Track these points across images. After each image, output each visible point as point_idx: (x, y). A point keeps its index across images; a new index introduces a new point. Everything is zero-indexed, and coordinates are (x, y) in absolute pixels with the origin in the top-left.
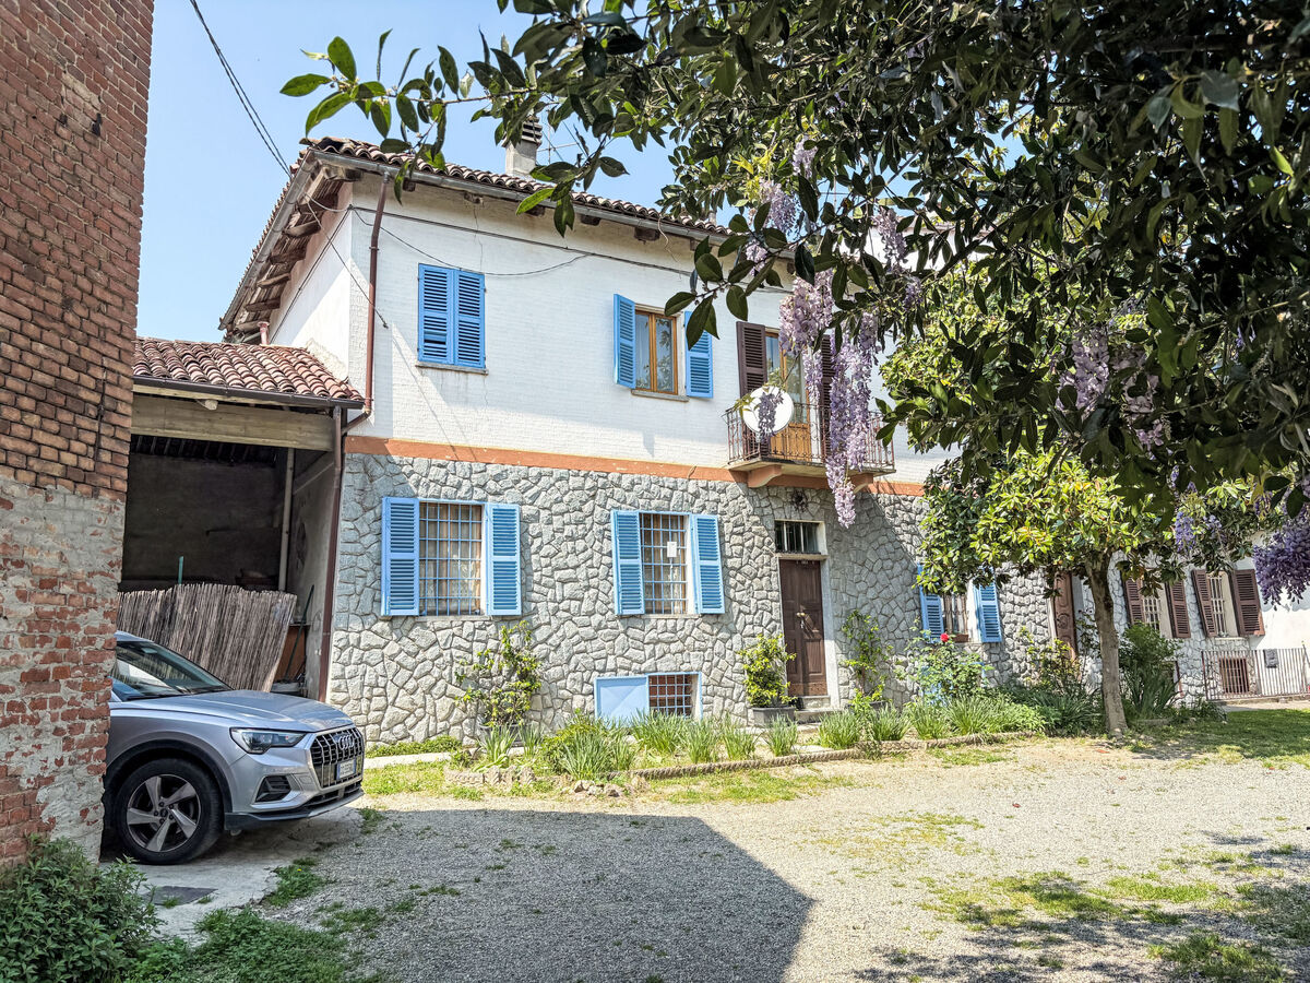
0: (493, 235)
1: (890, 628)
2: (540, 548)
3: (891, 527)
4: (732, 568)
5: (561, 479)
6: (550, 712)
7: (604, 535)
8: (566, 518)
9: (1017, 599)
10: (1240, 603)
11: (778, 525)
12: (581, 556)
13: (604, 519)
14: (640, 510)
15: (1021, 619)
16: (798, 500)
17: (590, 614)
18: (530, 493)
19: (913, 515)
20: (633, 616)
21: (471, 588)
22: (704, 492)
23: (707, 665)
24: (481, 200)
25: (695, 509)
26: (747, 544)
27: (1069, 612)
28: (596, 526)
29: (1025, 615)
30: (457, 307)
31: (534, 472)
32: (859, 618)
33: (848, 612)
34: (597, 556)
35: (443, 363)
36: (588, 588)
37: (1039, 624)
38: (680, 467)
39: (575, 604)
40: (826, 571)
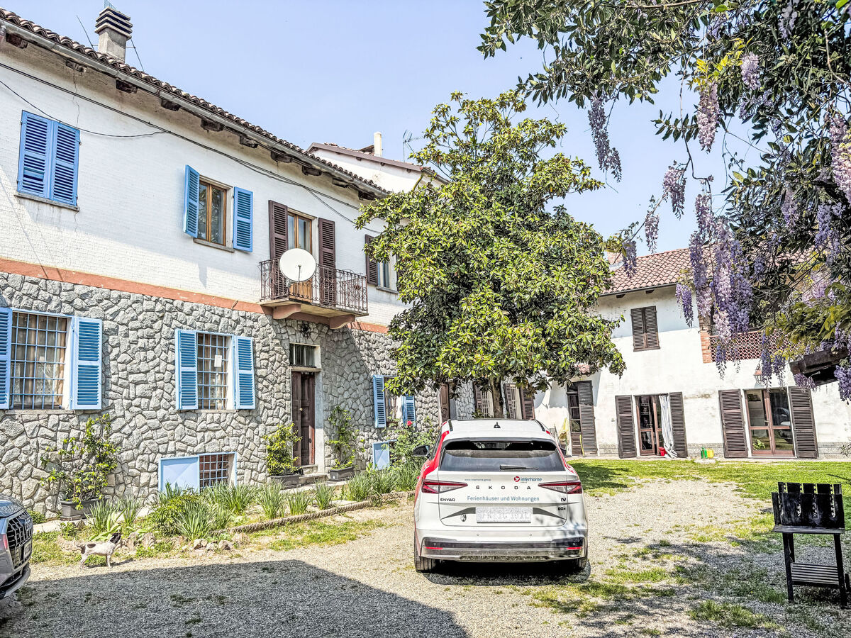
0: (90, 100)
1: (357, 418)
2: (118, 355)
3: (358, 351)
4: (261, 376)
5: (137, 302)
6: (122, 487)
7: (169, 348)
8: (140, 333)
9: (424, 399)
10: (524, 403)
11: (291, 346)
12: (151, 363)
13: (170, 335)
14: (197, 330)
15: (425, 411)
16: (305, 330)
17: (156, 409)
18: (111, 311)
19: (370, 344)
20: (189, 411)
21: (54, 387)
22: (243, 320)
23: (241, 446)
24: (85, 68)
25: (236, 332)
26: (271, 359)
27: (447, 407)
28: (163, 341)
29: (428, 409)
30: (55, 152)
31: (115, 294)
32: (340, 411)
33: (332, 407)
34: (163, 364)
35: (40, 196)
36: (155, 389)
37: (434, 415)
38: (227, 300)
39: (144, 401)
40: (320, 380)
